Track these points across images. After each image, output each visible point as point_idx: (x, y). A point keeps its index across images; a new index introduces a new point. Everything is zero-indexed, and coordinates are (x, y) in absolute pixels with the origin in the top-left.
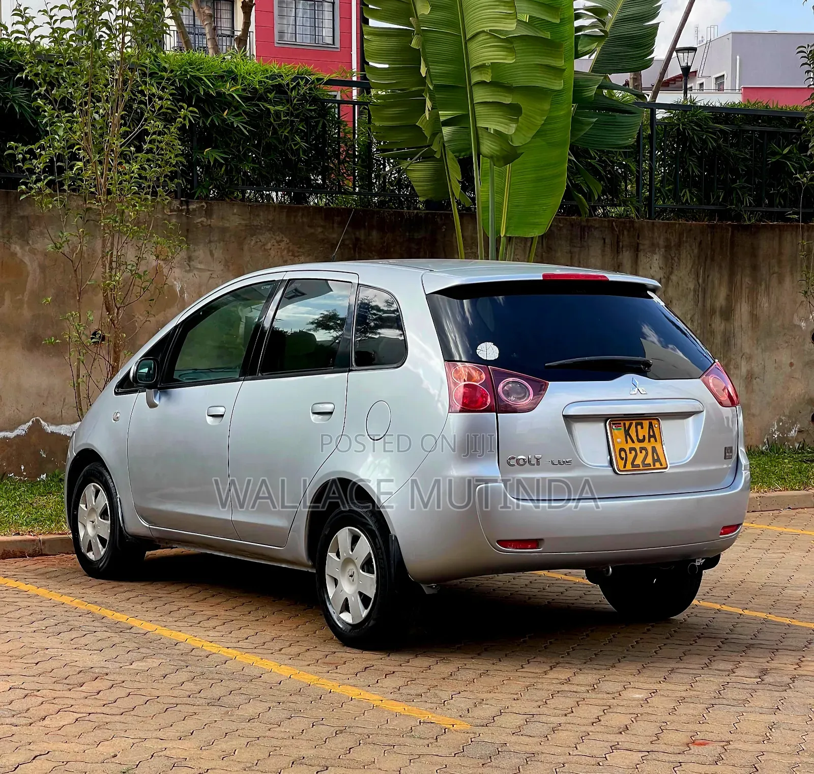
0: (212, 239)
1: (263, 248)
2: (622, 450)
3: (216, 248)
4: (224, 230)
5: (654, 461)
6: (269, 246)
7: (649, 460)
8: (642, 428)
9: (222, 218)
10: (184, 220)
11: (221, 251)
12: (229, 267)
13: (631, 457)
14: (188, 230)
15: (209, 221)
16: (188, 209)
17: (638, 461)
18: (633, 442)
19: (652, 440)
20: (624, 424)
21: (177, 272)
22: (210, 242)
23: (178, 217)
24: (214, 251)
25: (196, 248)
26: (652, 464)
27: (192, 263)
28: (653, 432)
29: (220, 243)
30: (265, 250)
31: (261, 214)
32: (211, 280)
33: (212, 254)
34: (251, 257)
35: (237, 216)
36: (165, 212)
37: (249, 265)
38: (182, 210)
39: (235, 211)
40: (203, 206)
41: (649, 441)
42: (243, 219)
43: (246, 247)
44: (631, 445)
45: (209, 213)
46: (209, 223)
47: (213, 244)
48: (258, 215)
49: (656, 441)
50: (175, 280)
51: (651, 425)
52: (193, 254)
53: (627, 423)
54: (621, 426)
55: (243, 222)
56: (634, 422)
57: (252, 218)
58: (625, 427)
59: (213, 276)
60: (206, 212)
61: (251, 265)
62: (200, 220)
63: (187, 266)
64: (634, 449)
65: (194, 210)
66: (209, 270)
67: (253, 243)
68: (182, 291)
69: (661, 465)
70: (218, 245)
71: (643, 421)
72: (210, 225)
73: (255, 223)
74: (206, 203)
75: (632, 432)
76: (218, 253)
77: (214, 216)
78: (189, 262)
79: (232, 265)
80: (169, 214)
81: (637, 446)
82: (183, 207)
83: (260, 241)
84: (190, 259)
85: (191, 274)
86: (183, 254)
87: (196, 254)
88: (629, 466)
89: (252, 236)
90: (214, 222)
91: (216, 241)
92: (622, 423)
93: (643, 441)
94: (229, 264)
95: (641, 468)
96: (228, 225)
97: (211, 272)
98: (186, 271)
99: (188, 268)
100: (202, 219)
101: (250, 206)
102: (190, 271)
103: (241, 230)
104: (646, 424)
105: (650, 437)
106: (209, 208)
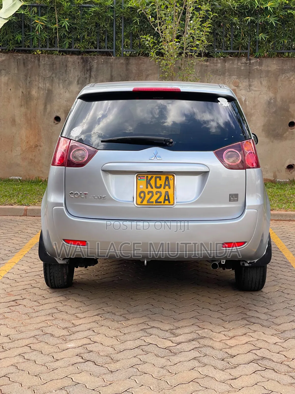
0: (262, 76)
1: (288, 80)
2: (142, 192)
3: (264, 80)
4: (268, 72)
5: (165, 200)
6: (292, 78)
7: (162, 199)
8: (160, 180)
9: (268, 66)
10: (248, 68)
11: (266, 82)
12: (270, 89)
13: (148, 197)
14: (249, 72)
15: (261, 68)
16: (250, 63)
17: (153, 199)
18: (152, 188)
19: (167, 187)
20: (147, 177)
21: (243, 92)
22: (261, 77)
23: (245, 66)
24: (262, 82)
25: (253, 80)
26: (162, 202)
27: (251, 88)
28: (169, 182)
29: (266, 78)
30: (289, 81)
31: (288, 63)
32: (260, 96)
33: (261, 83)
34: (282, 84)
35: (275, 65)
36: (239, 64)
37: (280, 88)
38: (247, 63)
39: (274, 62)
40: (258, 61)
41: (164, 188)
42: (279, 66)
43: (279, 80)
44: (150, 189)
45: (260, 64)
46: (260, 69)
47: (262, 79)
48: (287, 64)
49: (170, 188)
50: (242, 95)
51: (167, 179)
52: (252, 83)
53: (150, 177)
54: (145, 178)
55: (278, 68)
56: (154, 176)
57: (283, 66)
58: (147, 179)
59: (262, 93)
60: (259, 63)
61: (281, 88)
62: (256, 67)
63: (249, 89)
64: (152, 192)
65: (253, 63)
66: (259, 91)
67: (283, 77)
68: (245, 101)
69: (169, 202)
70: (265, 78)
71: (161, 176)
72: (261, 70)
73: (285, 68)
74: (259, 59)
75: (152, 182)
76: (265, 83)
77: (263, 66)
78: (250, 87)
79: (272, 88)
80: (241, 65)
81: (155, 190)
82: (247, 62)
83: (287, 76)
84: (250, 86)
85: (251, 93)
86: (247, 84)
87: (254, 83)
88: (145, 202)
89: (283, 74)
90: (263, 68)
91: (264, 77)
92: (146, 176)
93: (160, 187)
94: (270, 88)
95: (154, 203)
96: (270, 69)
97: (260, 92)
98: (248, 91)
99: (249, 90)
100: (257, 67)
101: (282, 60)
102: (250, 91)
103: (277, 71)
104: (163, 177)
105: (165, 185)
106: (261, 62)
